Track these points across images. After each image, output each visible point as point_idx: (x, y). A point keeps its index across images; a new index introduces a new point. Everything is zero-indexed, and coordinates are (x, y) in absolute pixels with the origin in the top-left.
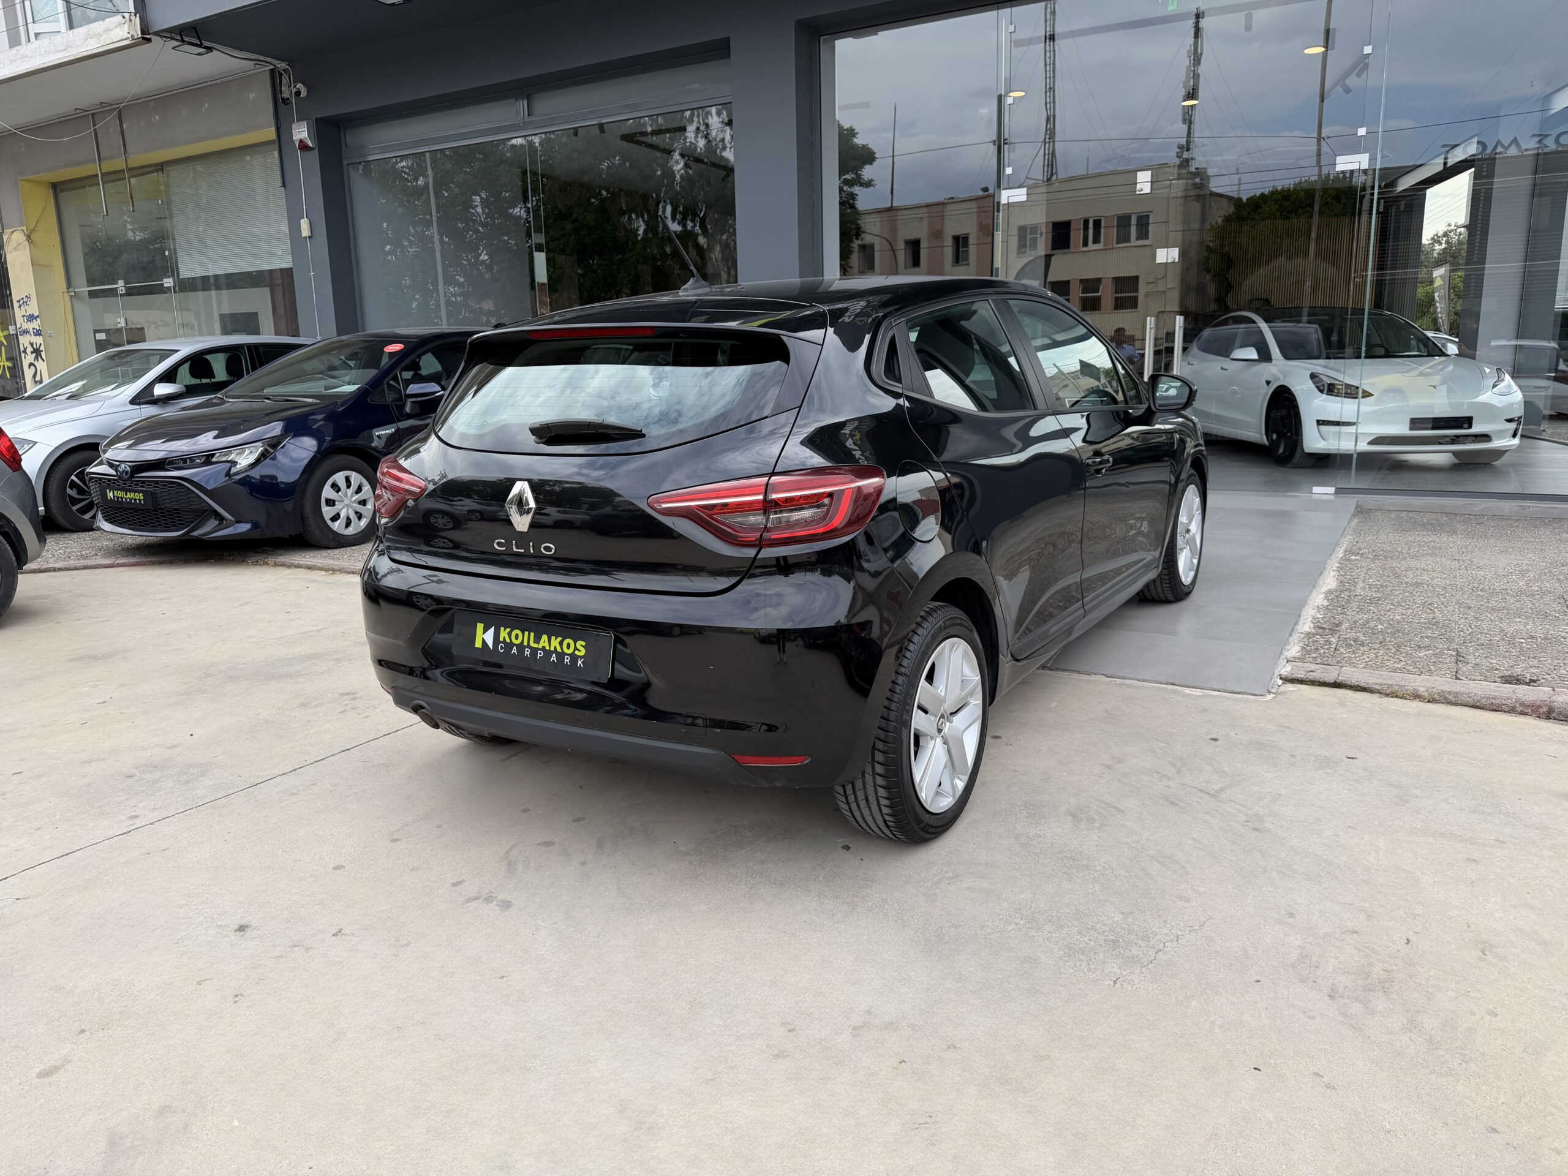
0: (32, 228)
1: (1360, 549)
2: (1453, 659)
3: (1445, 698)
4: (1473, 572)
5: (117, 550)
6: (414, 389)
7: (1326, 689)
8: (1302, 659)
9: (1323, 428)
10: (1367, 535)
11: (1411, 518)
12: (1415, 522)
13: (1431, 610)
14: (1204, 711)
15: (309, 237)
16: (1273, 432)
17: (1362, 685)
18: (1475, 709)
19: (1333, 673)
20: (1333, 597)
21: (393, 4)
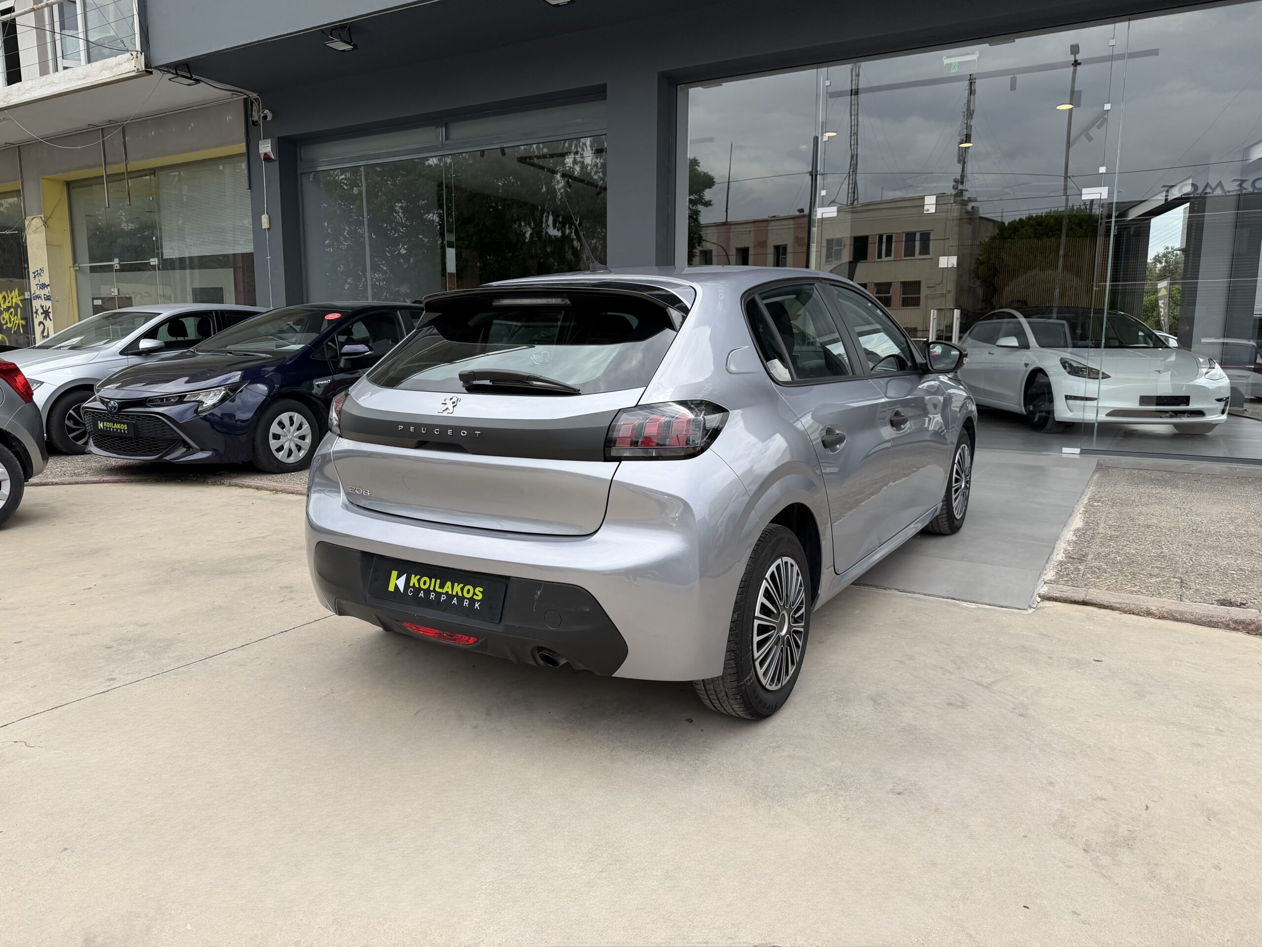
0: (48, 216)
1: (1101, 497)
2: (1178, 586)
3: (1172, 616)
4: (1193, 518)
5: (103, 470)
6: (347, 348)
7: (1077, 606)
8: (1056, 582)
9: (1070, 402)
10: (1106, 487)
11: (1141, 475)
12: (1144, 478)
13: (1159, 546)
14: (978, 620)
15: (268, 229)
16: (1030, 404)
17: (1106, 603)
18: (1196, 626)
19: (1080, 595)
20: (1080, 533)
21: (344, 51)
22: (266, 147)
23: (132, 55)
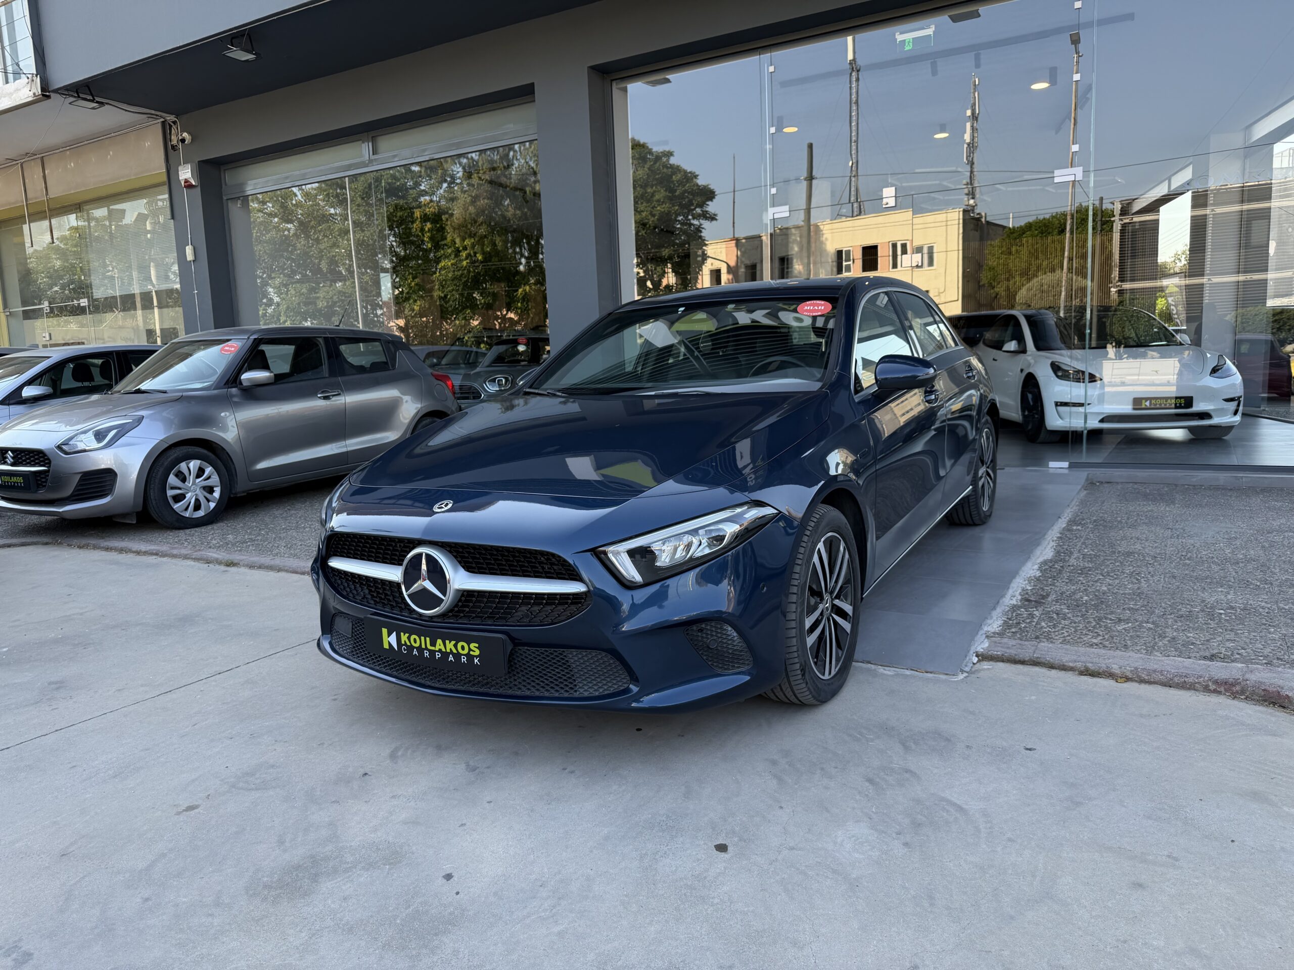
1: (1083, 519)
2: (1151, 633)
3: (1139, 677)
4: (1184, 541)
7: (1020, 667)
8: (1001, 634)
9: (1061, 409)
10: (1092, 505)
11: (1135, 489)
12: (1138, 493)
13: (1137, 580)
14: (891, 693)
15: (193, 261)
17: (1057, 662)
18: (1167, 688)
19: (1028, 650)
20: (1047, 567)
21: (247, 61)
22: (186, 173)
23: (28, 78)
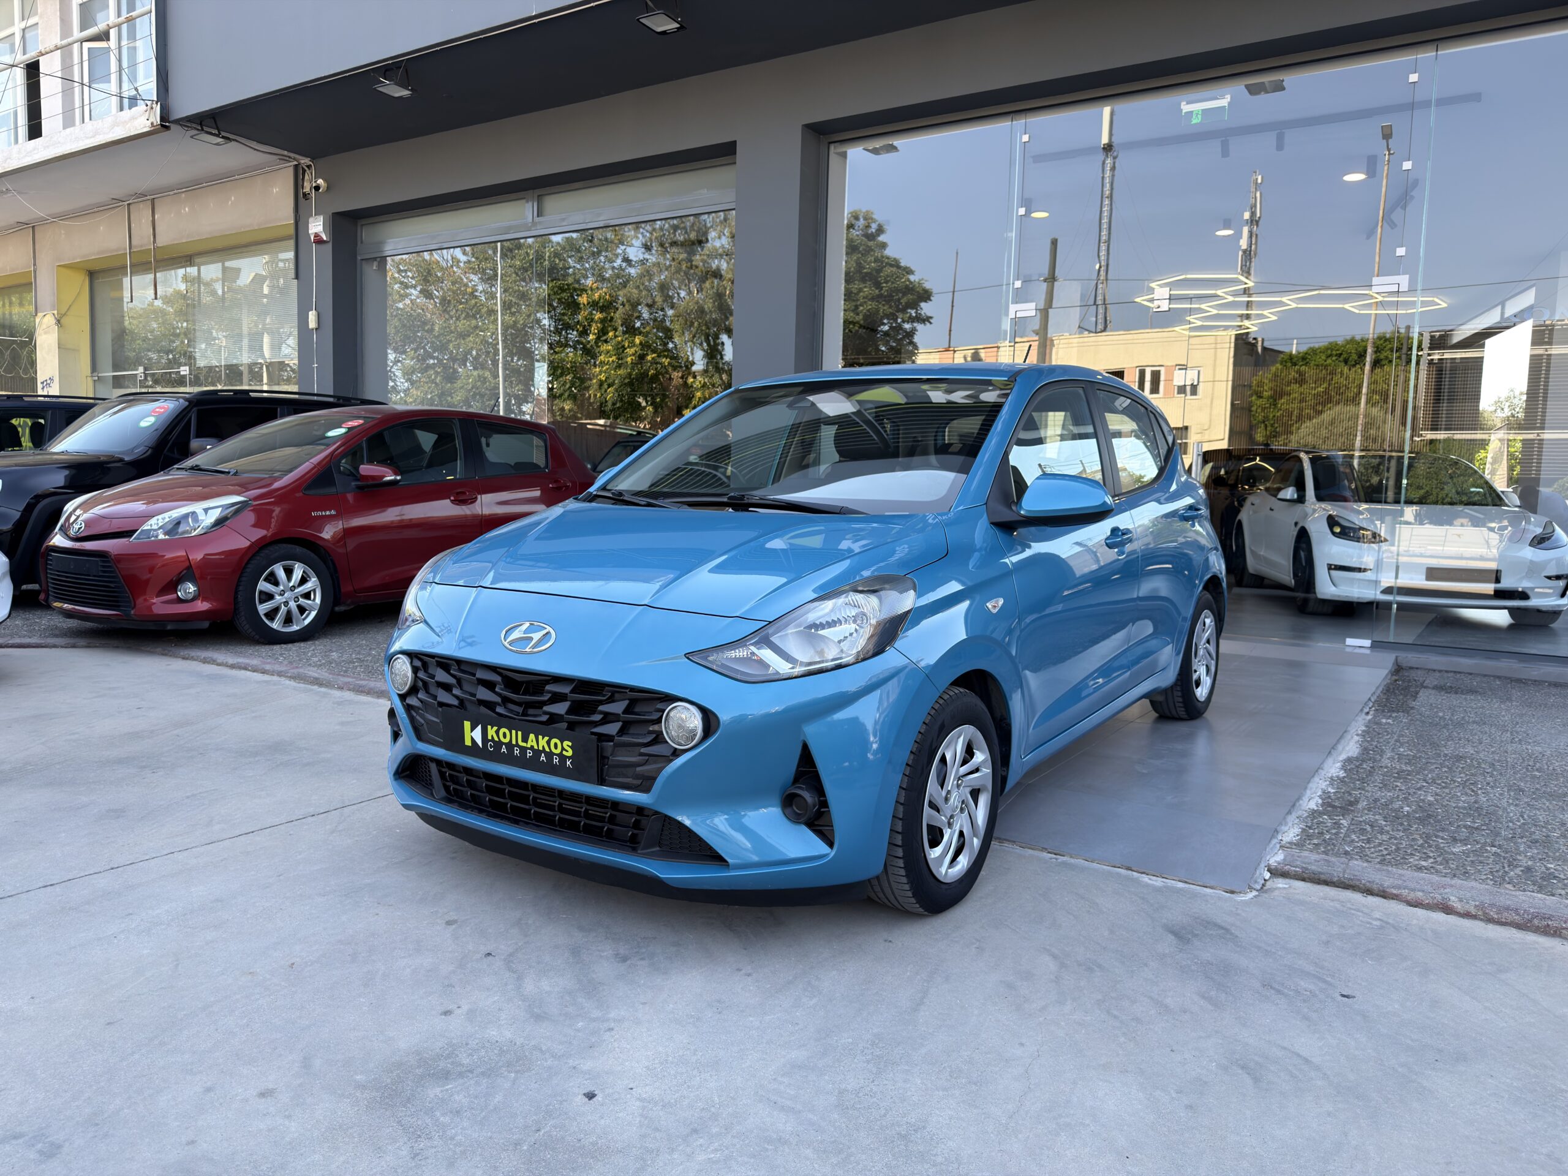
0: (63, 312)
1: (1394, 711)
3: (1485, 914)
4: (1529, 747)
7: (1326, 889)
8: (1299, 845)
9: (1335, 573)
11: (1458, 680)
13: (1473, 791)
15: (316, 329)
17: (1375, 887)
18: (1524, 932)
19: (1337, 867)
20: (1352, 766)
21: (401, 97)
22: (317, 226)
23: (146, 105)
